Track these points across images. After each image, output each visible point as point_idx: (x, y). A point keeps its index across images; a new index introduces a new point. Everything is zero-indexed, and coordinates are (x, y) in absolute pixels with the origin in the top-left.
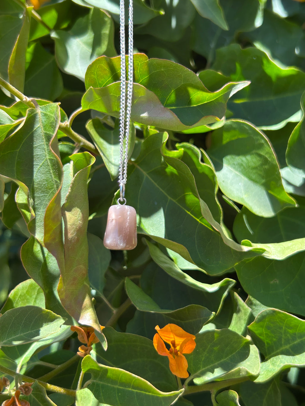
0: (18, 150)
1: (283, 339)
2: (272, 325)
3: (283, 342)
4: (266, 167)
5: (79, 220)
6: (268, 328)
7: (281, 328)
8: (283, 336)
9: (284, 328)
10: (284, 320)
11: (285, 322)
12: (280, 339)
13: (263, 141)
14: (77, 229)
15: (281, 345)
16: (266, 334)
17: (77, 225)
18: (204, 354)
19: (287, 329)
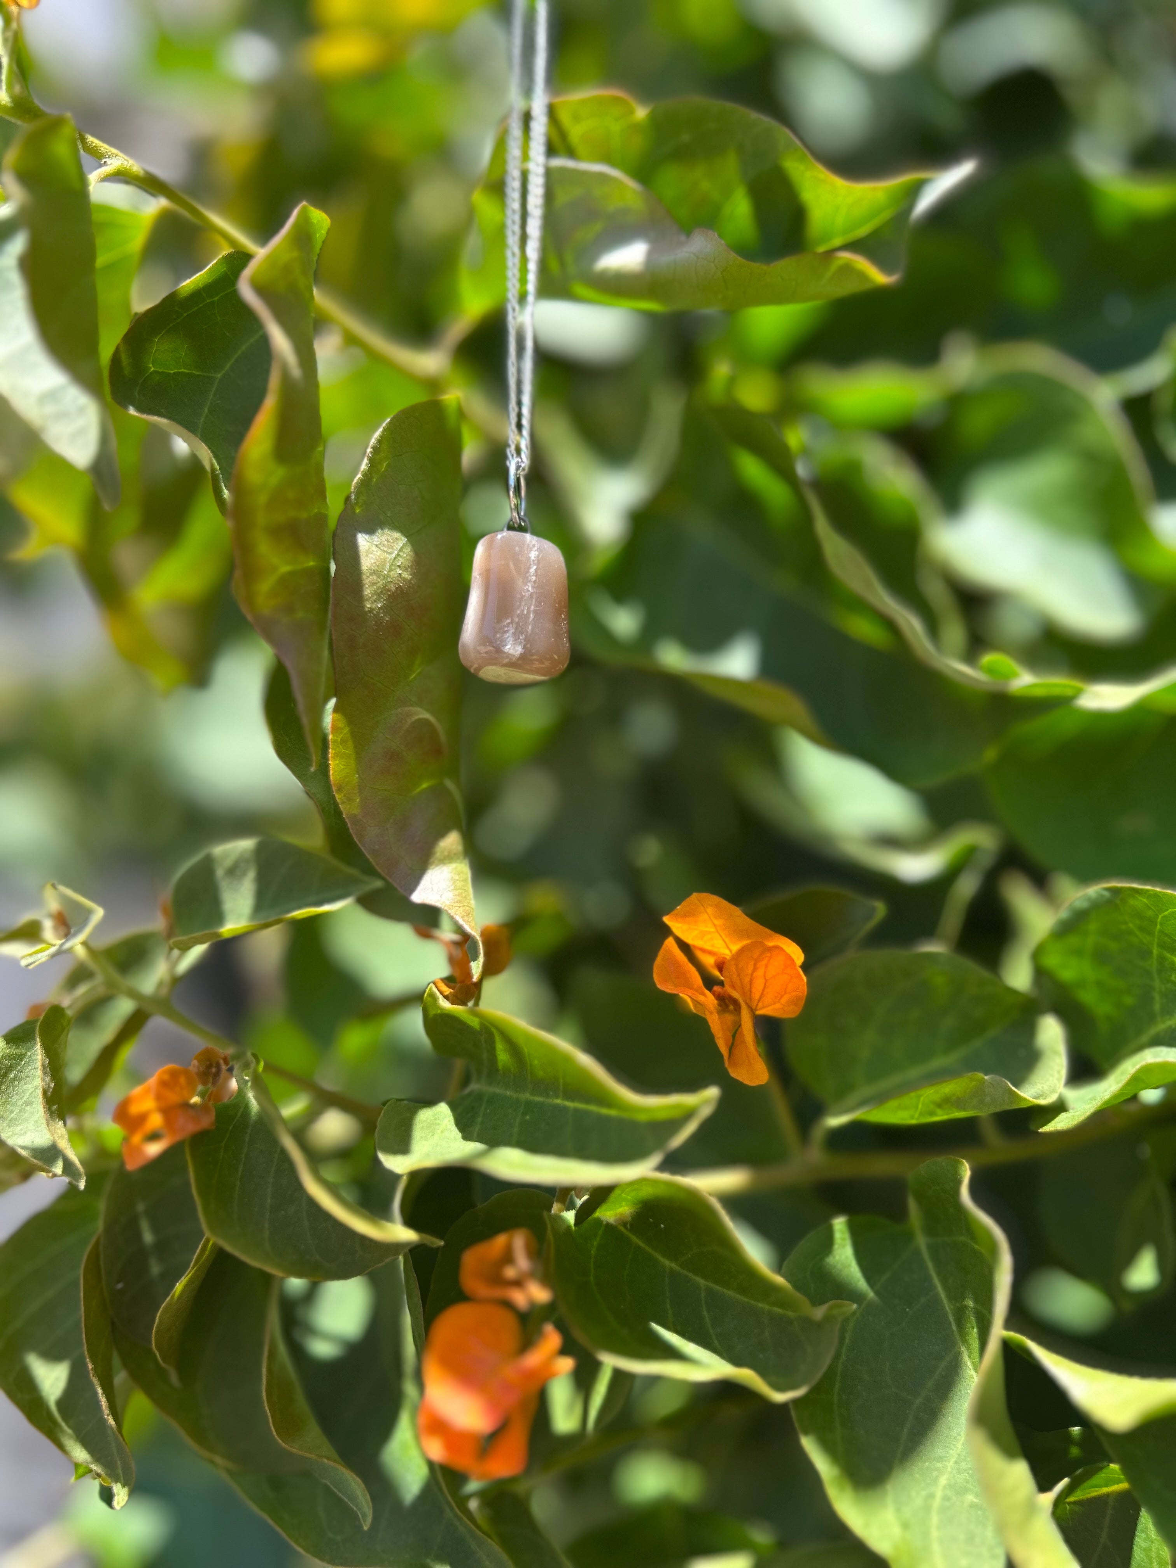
0: (219, 376)
1: (1157, 997)
2: (1114, 946)
3: (1157, 1007)
5: (399, 566)
6: (1101, 957)
7: (1146, 954)
8: (1157, 984)
9: (1155, 951)
10: (1153, 921)
11: (1158, 926)
12: (1146, 997)
14: (388, 590)
15: (1152, 1019)
16: (1100, 984)
17: (389, 579)
19: (1168, 955)
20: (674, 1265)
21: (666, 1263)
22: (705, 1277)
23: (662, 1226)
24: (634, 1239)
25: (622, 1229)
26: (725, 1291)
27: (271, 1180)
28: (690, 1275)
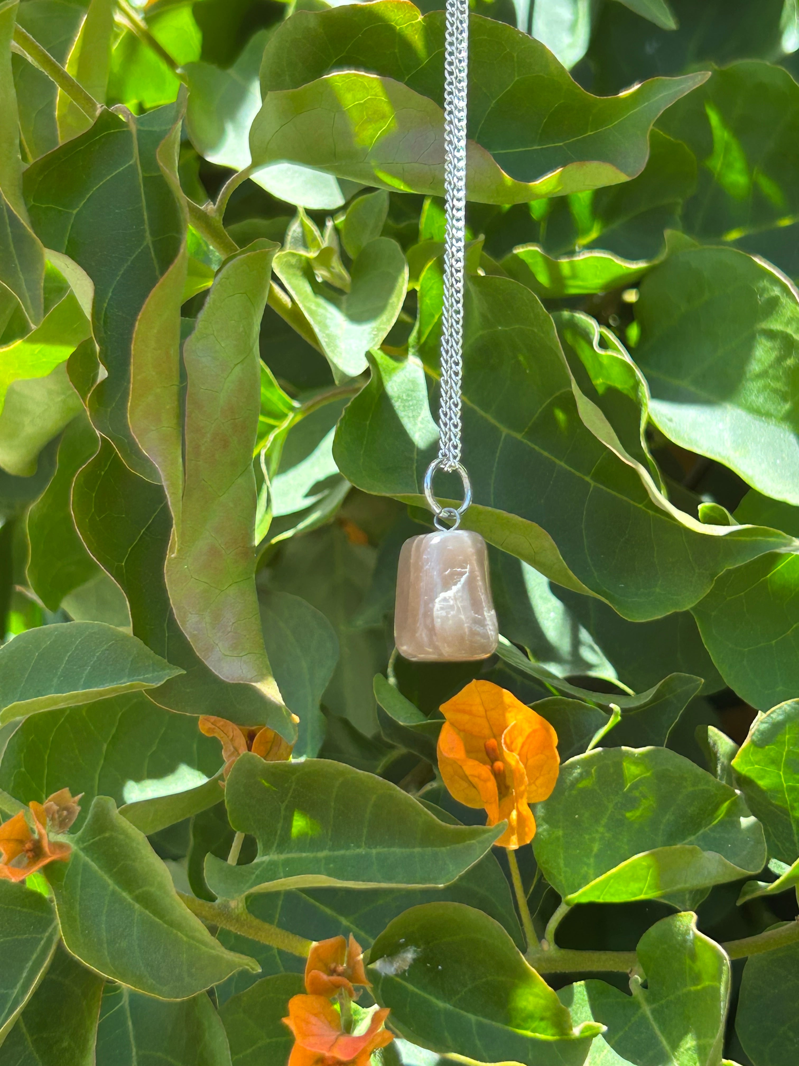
0: (75, 212)
4: (790, 362)
6: (793, 766)
13: (776, 291)
16: (791, 788)
18: (597, 831)
20: (448, 1006)
21: (441, 1004)
22: (475, 1013)
23: (440, 967)
24: (411, 987)
25: (398, 979)
26: (494, 1023)
27: (104, 918)
28: (462, 1012)
